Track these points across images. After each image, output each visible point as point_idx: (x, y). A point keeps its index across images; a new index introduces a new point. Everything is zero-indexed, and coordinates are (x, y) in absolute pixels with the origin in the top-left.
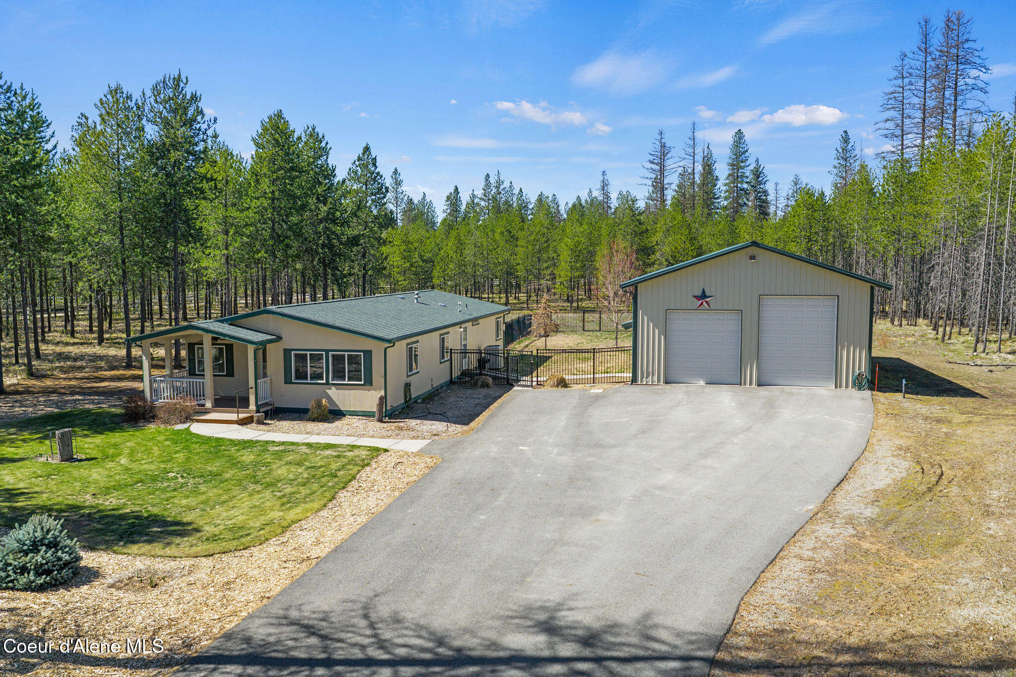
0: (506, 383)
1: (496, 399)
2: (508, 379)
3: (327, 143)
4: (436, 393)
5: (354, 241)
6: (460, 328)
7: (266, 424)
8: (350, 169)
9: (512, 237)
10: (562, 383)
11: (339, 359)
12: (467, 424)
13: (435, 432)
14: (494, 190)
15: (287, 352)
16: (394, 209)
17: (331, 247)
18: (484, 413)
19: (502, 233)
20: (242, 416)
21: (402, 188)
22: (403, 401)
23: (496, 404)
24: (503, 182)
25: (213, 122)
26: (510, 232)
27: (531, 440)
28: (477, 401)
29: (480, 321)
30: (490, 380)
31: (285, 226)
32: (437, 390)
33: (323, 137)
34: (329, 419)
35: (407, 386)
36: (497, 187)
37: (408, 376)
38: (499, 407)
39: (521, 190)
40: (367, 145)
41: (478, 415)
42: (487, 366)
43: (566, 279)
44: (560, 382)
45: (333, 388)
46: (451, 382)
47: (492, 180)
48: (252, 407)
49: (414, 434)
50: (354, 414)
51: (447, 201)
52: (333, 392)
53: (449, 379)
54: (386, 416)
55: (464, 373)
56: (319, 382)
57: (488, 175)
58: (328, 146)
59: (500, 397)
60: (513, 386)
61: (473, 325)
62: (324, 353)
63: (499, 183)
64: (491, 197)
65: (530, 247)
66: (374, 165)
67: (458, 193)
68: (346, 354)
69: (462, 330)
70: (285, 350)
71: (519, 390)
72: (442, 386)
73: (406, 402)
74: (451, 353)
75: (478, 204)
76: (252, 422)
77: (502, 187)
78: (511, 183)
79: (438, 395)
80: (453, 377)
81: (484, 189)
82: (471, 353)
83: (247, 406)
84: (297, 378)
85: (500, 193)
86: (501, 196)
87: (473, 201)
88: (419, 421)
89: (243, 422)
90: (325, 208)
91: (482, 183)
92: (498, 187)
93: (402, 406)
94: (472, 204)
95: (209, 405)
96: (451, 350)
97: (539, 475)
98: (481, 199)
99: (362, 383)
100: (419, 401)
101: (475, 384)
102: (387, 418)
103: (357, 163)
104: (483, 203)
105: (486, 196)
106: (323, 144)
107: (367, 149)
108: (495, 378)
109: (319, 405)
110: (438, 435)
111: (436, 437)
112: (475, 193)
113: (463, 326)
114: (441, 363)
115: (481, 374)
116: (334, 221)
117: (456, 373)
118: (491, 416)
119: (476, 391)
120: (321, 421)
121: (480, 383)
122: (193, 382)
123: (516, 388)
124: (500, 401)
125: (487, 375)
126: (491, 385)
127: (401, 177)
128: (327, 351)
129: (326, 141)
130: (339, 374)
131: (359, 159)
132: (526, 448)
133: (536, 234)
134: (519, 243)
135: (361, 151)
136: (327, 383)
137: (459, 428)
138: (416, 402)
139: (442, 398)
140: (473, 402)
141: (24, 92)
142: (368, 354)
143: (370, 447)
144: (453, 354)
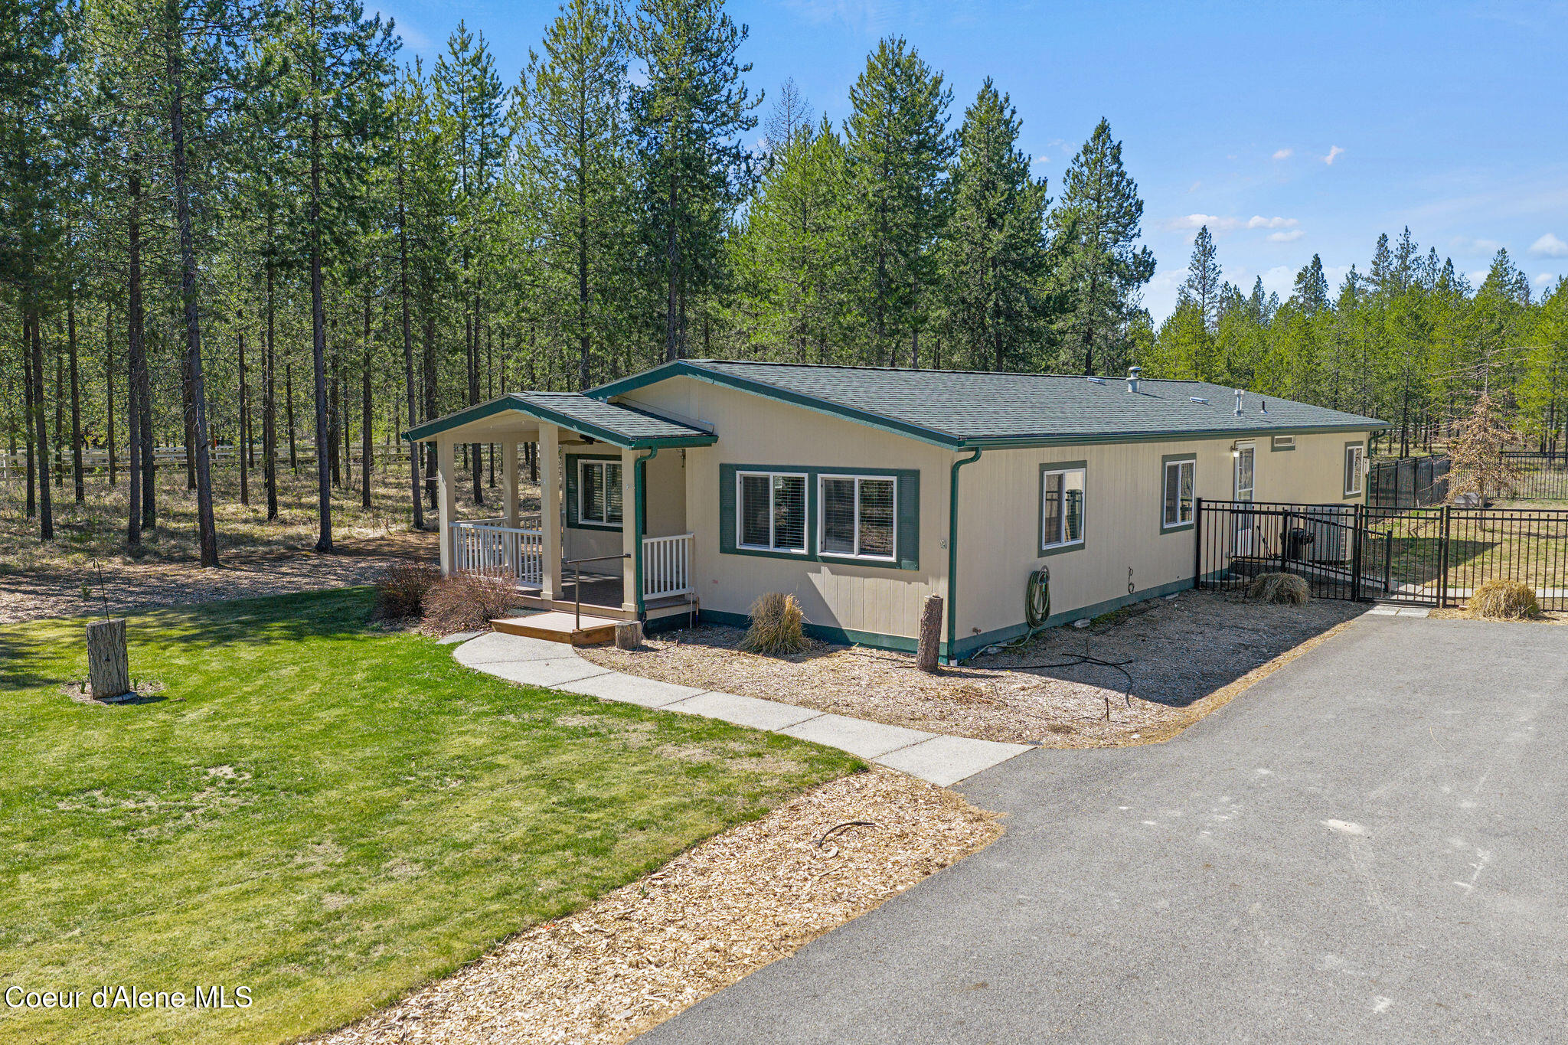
0: (1348, 595)
1: (1305, 635)
2: (1355, 587)
3: (1013, 112)
4: (1143, 605)
5: (1061, 304)
6: (1233, 449)
7: (647, 649)
8: (1069, 171)
9: (1421, 326)
10: (1525, 606)
11: (838, 493)
12: (1180, 701)
13: (1064, 720)
14: (1396, 263)
15: (727, 472)
16: (1199, 298)
17: (1012, 316)
18: (1251, 675)
19: (1400, 320)
20: (588, 623)
21: (1214, 261)
22: (1022, 619)
23: (1300, 651)
24: (1414, 248)
25: (740, 34)
26: (1417, 318)
27: (1381, 791)
28: (1247, 637)
29: (1299, 441)
30: (1302, 585)
31: (902, 261)
32: (1147, 601)
33: (1007, 100)
34: (799, 650)
35: (1038, 579)
36: (1401, 257)
37: (1042, 553)
38: (1304, 658)
39: (1449, 262)
40: (1104, 120)
41: (1229, 678)
42: (1307, 550)
43: (1541, 404)
44: (1518, 603)
45: (825, 569)
46: (1197, 583)
47: (1393, 245)
48: (629, 604)
49: (994, 717)
50: (871, 642)
51: (1299, 282)
52: (823, 580)
53: (1190, 574)
54: (950, 657)
55: (1239, 566)
56: (794, 551)
57: (1384, 236)
58: (1016, 118)
59: (1319, 631)
60: (1371, 603)
61: (1274, 449)
62: (806, 476)
63: (1407, 249)
64: (1388, 276)
65: (1459, 342)
66: (1116, 159)
67: (1320, 267)
68: (857, 478)
69: (1236, 454)
70: (723, 467)
71: (1388, 618)
72: (1163, 592)
73: (1032, 622)
74: (1199, 509)
75: (1363, 291)
76: (612, 643)
77: (1412, 257)
78: (1433, 250)
79: (1143, 611)
80: (1203, 572)
81: (1374, 263)
82: (1260, 513)
83: (619, 602)
84: (748, 539)
85: (1407, 268)
86: (1410, 272)
87: (1352, 285)
88: (1036, 680)
89: (584, 641)
90: (1001, 237)
91: (1372, 252)
92: (1403, 258)
93: (1017, 634)
94: (1350, 290)
95: (547, 593)
96: (1199, 501)
97: (1382, 1005)
98: (1368, 280)
99: (893, 559)
100: (1079, 624)
101: (1259, 594)
102: (953, 663)
103: (1082, 159)
104: (1371, 288)
105: (1377, 275)
106: (1007, 113)
107: (1103, 130)
108: (1316, 583)
109: (776, 610)
110: (1068, 730)
111: (1058, 738)
112: (1357, 271)
113: (1244, 445)
114: (1163, 531)
115: (1283, 569)
116: (1018, 265)
117: (1213, 563)
118: (1267, 686)
119: (1256, 611)
120: (778, 654)
121: (1270, 590)
122: (517, 534)
123: (1379, 610)
124: (1316, 641)
125: (1297, 572)
126: (1304, 597)
127: (1213, 242)
128: (813, 471)
129: (1011, 107)
130: (838, 531)
131: (1087, 150)
132: (1353, 828)
133: (1475, 317)
134: (1436, 334)
135: (1091, 133)
136: (812, 557)
137: (1150, 712)
138: (1069, 626)
139: (1149, 622)
140: (1229, 639)
141: (465, 35)
142: (910, 478)
143: (821, 748)
144: (1204, 513)
